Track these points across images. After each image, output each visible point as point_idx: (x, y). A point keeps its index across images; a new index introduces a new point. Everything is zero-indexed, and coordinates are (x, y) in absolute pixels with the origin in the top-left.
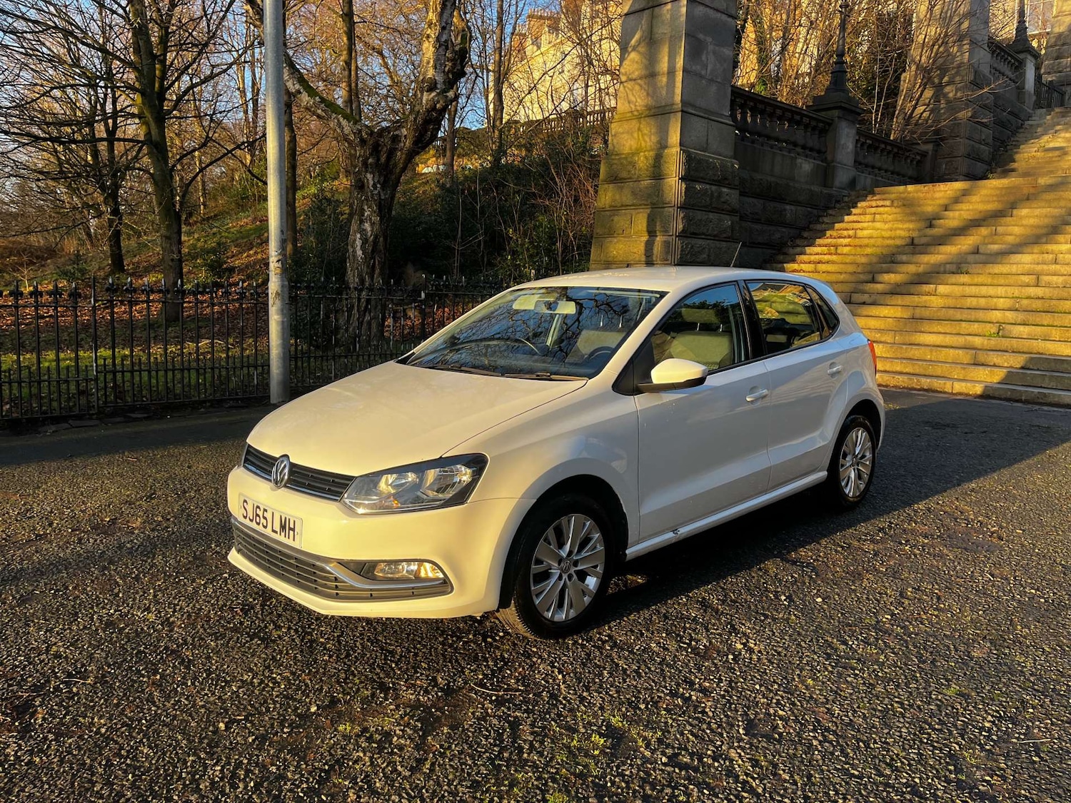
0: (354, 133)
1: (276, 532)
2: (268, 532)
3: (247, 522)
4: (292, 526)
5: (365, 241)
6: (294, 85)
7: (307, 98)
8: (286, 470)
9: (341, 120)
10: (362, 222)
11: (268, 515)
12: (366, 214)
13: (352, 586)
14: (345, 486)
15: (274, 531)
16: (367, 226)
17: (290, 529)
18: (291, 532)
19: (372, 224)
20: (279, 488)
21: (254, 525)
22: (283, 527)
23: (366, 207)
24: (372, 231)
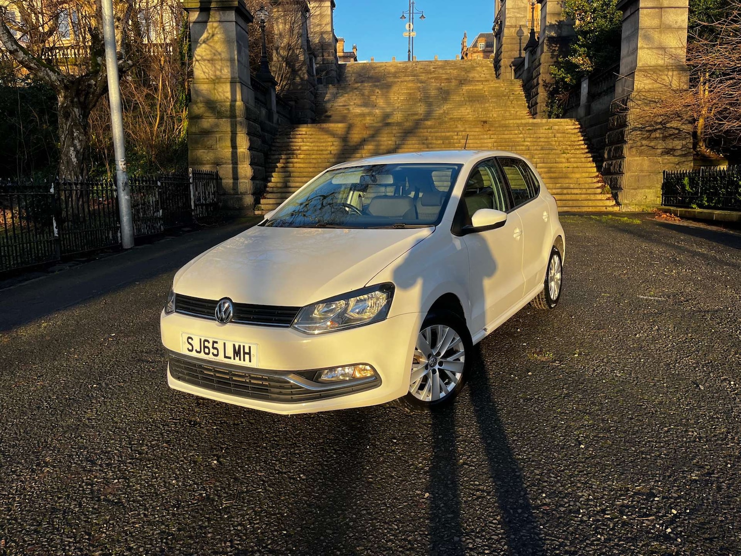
0: (60, 81)
1: (230, 358)
2: (221, 358)
3: (194, 354)
4: (247, 350)
5: (77, 152)
6: (12, 45)
7: (23, 55)
8: (231, 309)
9: (49, 71)
10: (73, 139)
11: (220, 346)
12: (75, 134)
13: (307, 390)
14: (293, 316)
15: (225, 357)
16: (76, 142)
17: (245, 353)
18: (247, 356)
19: (80, 141)
20: (225, 323)
21: (202, 356)
22: (237, 353)
23: (74, 130)
24: (81, 145)
